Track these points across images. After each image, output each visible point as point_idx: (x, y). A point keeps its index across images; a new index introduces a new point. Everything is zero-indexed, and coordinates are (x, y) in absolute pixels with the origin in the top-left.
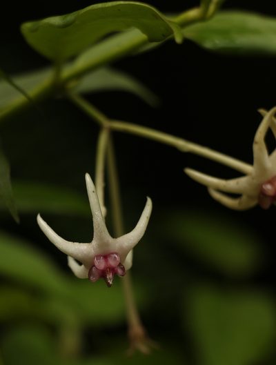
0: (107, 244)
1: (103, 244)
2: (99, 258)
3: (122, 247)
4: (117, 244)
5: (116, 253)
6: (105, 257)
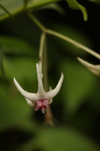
0: (44, 96)
1: (42, 95)
2: (39, 101)
3: (49, 97)
4: (48, 96)
5: (47, 100)
6: (42, 101)
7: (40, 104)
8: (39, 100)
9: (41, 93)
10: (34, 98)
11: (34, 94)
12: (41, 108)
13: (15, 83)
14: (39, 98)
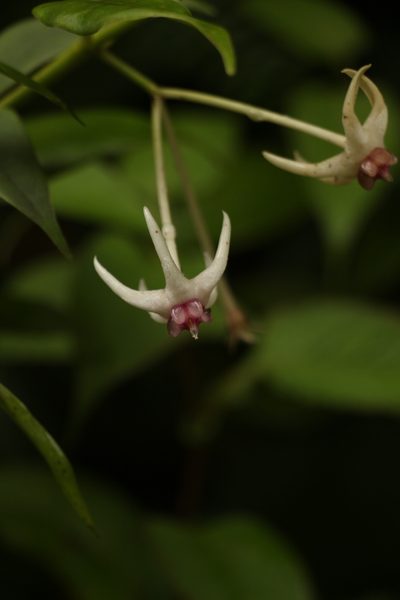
2: (177, 310)
3: (202, 290)
4: (196, 288)
5: (196, 300)
6: (184, 306)
7: (179, 318)
8: (175, 307)
9: (174, 287)
10: (160, 304)
11: (159, 291)
12: (185, 326)
13: (100, 274)
14: (175, 301)
